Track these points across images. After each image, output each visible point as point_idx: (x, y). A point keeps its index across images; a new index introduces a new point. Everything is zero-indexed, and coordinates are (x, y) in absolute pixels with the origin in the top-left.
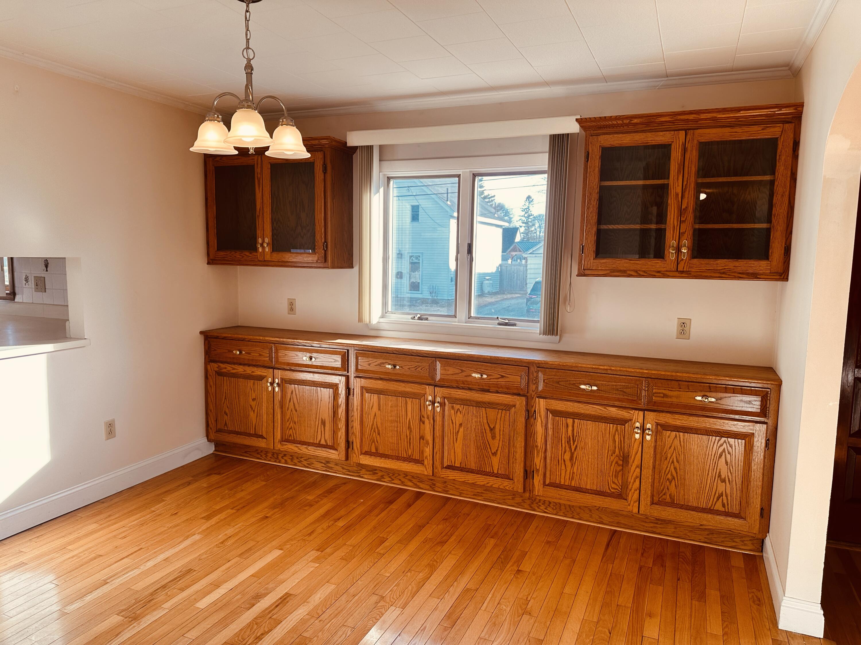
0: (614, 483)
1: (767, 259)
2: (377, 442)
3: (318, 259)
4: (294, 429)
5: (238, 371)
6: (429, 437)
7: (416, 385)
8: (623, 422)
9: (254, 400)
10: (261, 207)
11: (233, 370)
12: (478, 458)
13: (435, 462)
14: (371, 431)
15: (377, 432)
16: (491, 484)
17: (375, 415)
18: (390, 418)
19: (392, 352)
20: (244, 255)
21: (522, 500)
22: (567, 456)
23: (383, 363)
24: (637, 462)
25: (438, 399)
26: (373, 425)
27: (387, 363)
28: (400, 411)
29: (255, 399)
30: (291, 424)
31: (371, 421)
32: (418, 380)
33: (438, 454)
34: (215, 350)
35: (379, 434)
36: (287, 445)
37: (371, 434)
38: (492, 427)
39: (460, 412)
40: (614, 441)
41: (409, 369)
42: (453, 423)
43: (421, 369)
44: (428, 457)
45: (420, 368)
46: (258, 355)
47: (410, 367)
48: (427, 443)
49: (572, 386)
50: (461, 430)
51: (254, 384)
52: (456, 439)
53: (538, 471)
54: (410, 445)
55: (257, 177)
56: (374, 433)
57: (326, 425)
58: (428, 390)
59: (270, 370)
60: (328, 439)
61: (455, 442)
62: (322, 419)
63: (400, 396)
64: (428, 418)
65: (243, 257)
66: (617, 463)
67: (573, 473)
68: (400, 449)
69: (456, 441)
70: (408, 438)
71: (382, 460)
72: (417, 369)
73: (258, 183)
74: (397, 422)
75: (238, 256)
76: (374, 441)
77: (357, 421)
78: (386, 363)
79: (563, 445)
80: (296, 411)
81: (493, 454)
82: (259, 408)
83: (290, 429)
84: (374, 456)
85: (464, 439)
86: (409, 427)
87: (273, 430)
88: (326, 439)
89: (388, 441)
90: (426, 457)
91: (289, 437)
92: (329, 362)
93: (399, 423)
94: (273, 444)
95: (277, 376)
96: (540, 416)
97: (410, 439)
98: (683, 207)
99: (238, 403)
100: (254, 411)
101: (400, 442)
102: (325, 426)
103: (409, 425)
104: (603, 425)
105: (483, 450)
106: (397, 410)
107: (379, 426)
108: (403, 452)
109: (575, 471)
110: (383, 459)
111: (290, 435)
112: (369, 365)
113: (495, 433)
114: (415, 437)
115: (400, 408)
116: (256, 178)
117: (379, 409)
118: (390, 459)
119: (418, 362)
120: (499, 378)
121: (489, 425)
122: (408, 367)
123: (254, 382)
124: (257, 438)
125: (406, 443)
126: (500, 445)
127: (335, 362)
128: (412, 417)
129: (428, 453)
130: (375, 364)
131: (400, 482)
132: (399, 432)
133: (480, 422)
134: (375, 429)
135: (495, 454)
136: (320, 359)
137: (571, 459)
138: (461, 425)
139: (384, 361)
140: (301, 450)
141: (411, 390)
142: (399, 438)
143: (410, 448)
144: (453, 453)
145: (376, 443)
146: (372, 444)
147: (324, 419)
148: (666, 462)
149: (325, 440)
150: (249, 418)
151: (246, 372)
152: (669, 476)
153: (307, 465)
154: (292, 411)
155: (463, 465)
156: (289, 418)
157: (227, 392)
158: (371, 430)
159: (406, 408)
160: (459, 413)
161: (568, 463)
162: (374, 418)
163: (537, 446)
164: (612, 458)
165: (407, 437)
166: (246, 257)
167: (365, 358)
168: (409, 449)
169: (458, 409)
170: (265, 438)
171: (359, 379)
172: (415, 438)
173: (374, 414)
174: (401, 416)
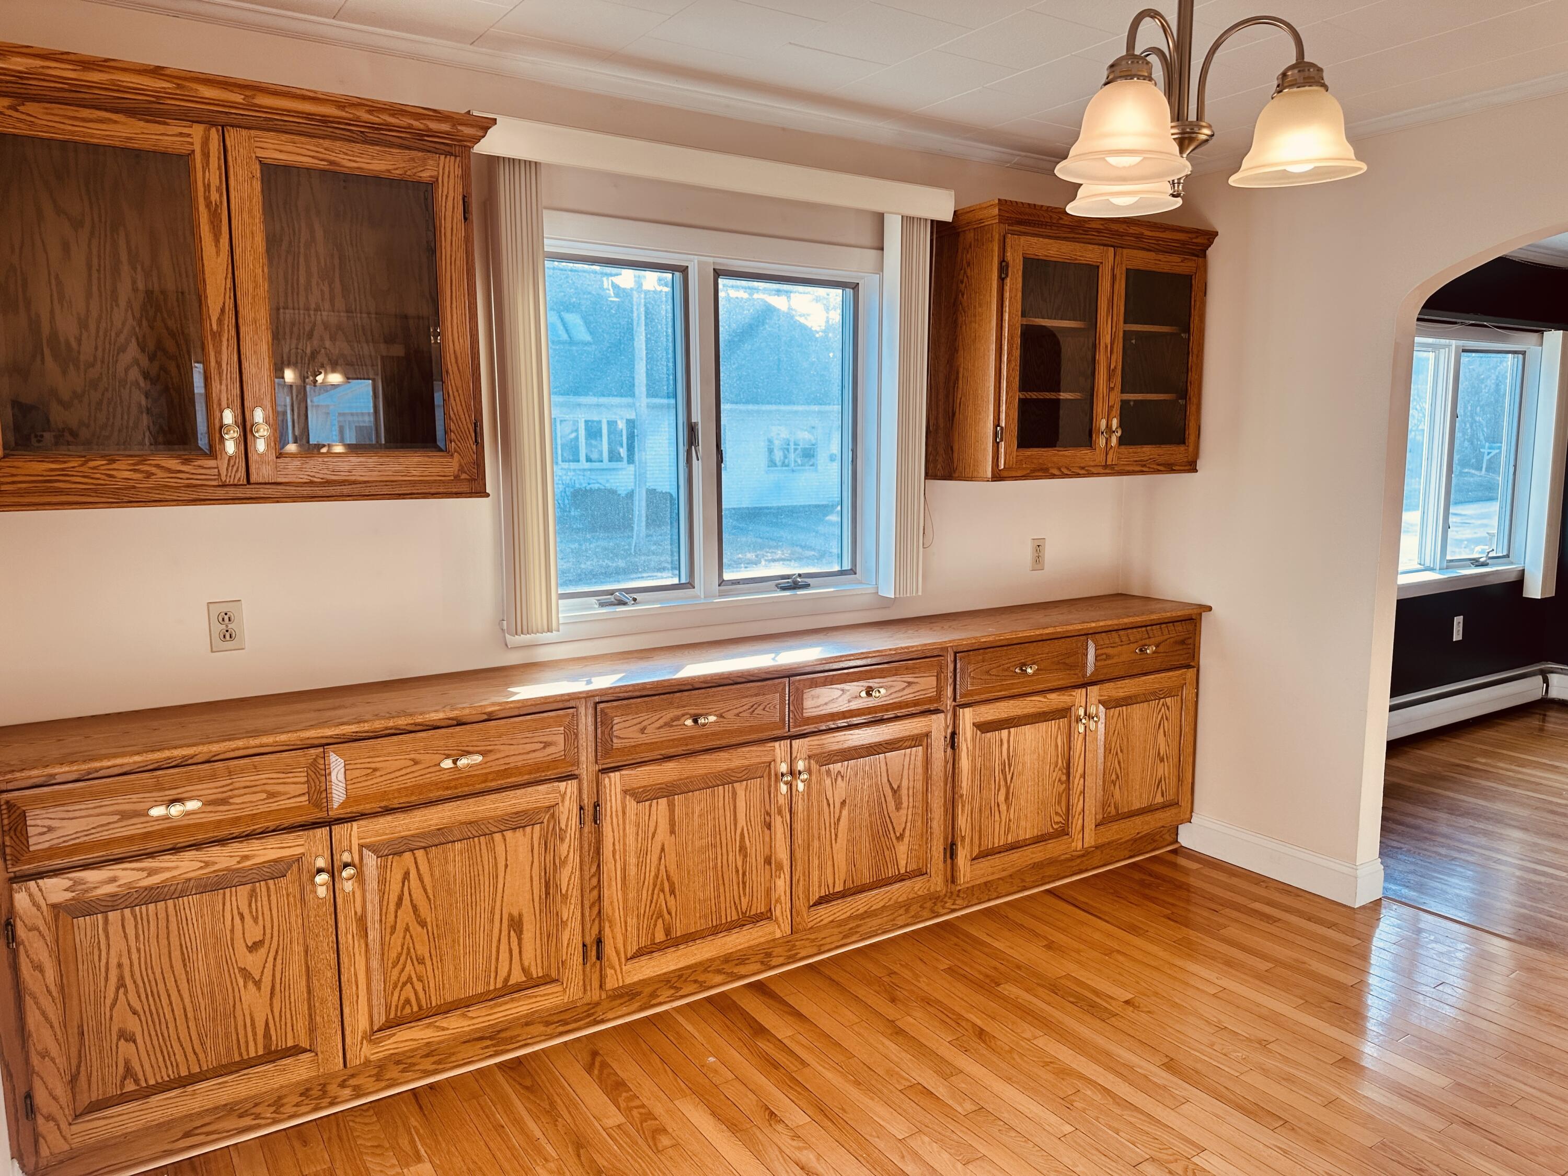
0: (1057, 813)
1: (1184, 443)
2: (669, 913)
3: (461, 470)
4: (420, 979)
5: (175, 873)
6: (782, 854)
7: (754, 748)
8: (1063, 713)
9: (254, 947)
10: (230, 304)
11: (149, 875)
12: (875, 857)
13: (796, 903)
14: (653, 894)
15: (667, 889)
16: (894, 898)
17: (663, 849)
18: (698, 844)
19: (690, 687)
20: (154, 470)
21: (921, 907)
22: (1002, 798)
23: (677, 718)
24: (1080, 770)
25: (801, 765)
26: (657, 876)
27: (687, 714)
28: (721, 819)
29: (261, 942)
30: (409, 967)
31: (653, 869)
32: (754, 737)
33: (801, 883)
34: (50, 829)
35: (672, 892)
36: (394, 1034)
37: (654, 901)
38: (895, 787)
39: (842, 777)
40: (1057, 746)
41: (738, 715)
42: (829, 805)
43: (764, 709)
44: (783, 898)
45: (761, 707)
46: (264, 796)
47: (741, 710)
48: (780, 867)
49: (1006, 673)
50: (845, 813)
51: (253, 894)
52: (836, 835)
53: (963, 838)
54: (744, 889)
55: (207, 199)
56: (661, 895)
57: (525, 928)
58: (778, 751)
59: (318, 832)
60: (533, 963)
61: (833, 841)
62: (510, 915)
63: (719, 782)
64: (780, 812)
65: (149, 475)
66: (1060, 780)
67: (1010, 820)
68: (723, 906)
69: (836, 839)
70: (741, 872)
71: (679, 953)
72: (756, 712)
73: (212, 223)
74: (715, 847)
75: (127, 474)
76: (660, 915)
77: (614, 883)
78: (683, 715)
79: (997, 779)
80: (423, 924)
81: (898, 838)
82: (279, 967)
83: (404, 984)
84: (659, 950)
85: (849, 829)
86: (743, 848)
87: (338, 1012)
88: (526, 964)
89: (695, 898)
90: (778, 901)
91: (403, 1008)
92: (528, 753)
93: (719, 849)
94: (341, 1054)
95: (345, 844)
96: (966, 740)
97: (744, 874)
98: (1112, 367)
99: (184, 986)
100: (258, 984)
101: (722, 890)
102: (521, 932)
103: (740, 842)
104: (1043, 726)
105: (882, 839)
106: (714, 818)
107: (672, 874)
108: (729, 911)
109: (1012, 817)
110: (682, 947)
111: (407, 1001)
112: (643, 731)
113: (900, 797)
114: (754, 864)
115: (721, 811)
116: (201, 201)
117: (672, 832)
118: (698, 942)
119: (756, 695)
120: (904, 689)
121: (891, 784)
122: (736, 711)
123: (253, 890)
124: (274, 1061)
125: (736, 887)
126: (910, 817)
127: (544, 747)
128: (748, 821)
129: (782, 889)
130: (657, 724)
131: (696, 986)
132: (719, 868)
133: (877, 784)
134: (662, 883)
135: (900, 838)
136: (500, 751)
137: (1007, 798)
138: (843, 803)
139: (678, 712)
140: (444, 1029)
141: (743, 761)
142: (721, 882)
143: (745, 894)
144: (829, 870)
145: (667, 916)
146: (655, 925)
147: (516, 913)
148: (1111, 756)
149: (523, 969)
150: (239, 1013)
151: (216, 867)
152: (1114, 777)
153: (434, 1067)
154: (407, 929)
155: (849, 884)
156: (400, 954)
157: (125, 961)
158: (653, 890)
159: (735, 807)
160: (839, 779)
161: (1003, 807)
162: (660, 859)
163: (962, 796)
164: (1055, 774)
165: (737, 871)
166: (160, 474)
167: (630, 717)
168: (742, 898)
169: (839, 772)
170: (305, 1051)
171: (617, 773)
172: (754, 868)
173: (659, 848)
174: (722, 828)
